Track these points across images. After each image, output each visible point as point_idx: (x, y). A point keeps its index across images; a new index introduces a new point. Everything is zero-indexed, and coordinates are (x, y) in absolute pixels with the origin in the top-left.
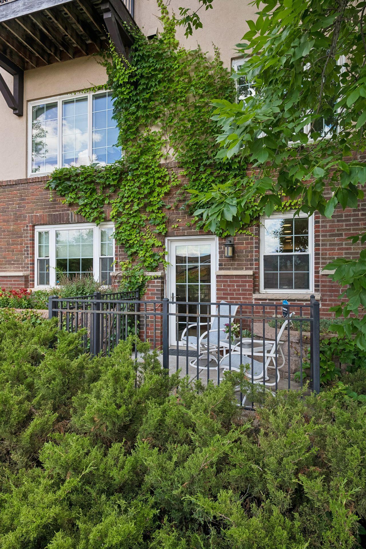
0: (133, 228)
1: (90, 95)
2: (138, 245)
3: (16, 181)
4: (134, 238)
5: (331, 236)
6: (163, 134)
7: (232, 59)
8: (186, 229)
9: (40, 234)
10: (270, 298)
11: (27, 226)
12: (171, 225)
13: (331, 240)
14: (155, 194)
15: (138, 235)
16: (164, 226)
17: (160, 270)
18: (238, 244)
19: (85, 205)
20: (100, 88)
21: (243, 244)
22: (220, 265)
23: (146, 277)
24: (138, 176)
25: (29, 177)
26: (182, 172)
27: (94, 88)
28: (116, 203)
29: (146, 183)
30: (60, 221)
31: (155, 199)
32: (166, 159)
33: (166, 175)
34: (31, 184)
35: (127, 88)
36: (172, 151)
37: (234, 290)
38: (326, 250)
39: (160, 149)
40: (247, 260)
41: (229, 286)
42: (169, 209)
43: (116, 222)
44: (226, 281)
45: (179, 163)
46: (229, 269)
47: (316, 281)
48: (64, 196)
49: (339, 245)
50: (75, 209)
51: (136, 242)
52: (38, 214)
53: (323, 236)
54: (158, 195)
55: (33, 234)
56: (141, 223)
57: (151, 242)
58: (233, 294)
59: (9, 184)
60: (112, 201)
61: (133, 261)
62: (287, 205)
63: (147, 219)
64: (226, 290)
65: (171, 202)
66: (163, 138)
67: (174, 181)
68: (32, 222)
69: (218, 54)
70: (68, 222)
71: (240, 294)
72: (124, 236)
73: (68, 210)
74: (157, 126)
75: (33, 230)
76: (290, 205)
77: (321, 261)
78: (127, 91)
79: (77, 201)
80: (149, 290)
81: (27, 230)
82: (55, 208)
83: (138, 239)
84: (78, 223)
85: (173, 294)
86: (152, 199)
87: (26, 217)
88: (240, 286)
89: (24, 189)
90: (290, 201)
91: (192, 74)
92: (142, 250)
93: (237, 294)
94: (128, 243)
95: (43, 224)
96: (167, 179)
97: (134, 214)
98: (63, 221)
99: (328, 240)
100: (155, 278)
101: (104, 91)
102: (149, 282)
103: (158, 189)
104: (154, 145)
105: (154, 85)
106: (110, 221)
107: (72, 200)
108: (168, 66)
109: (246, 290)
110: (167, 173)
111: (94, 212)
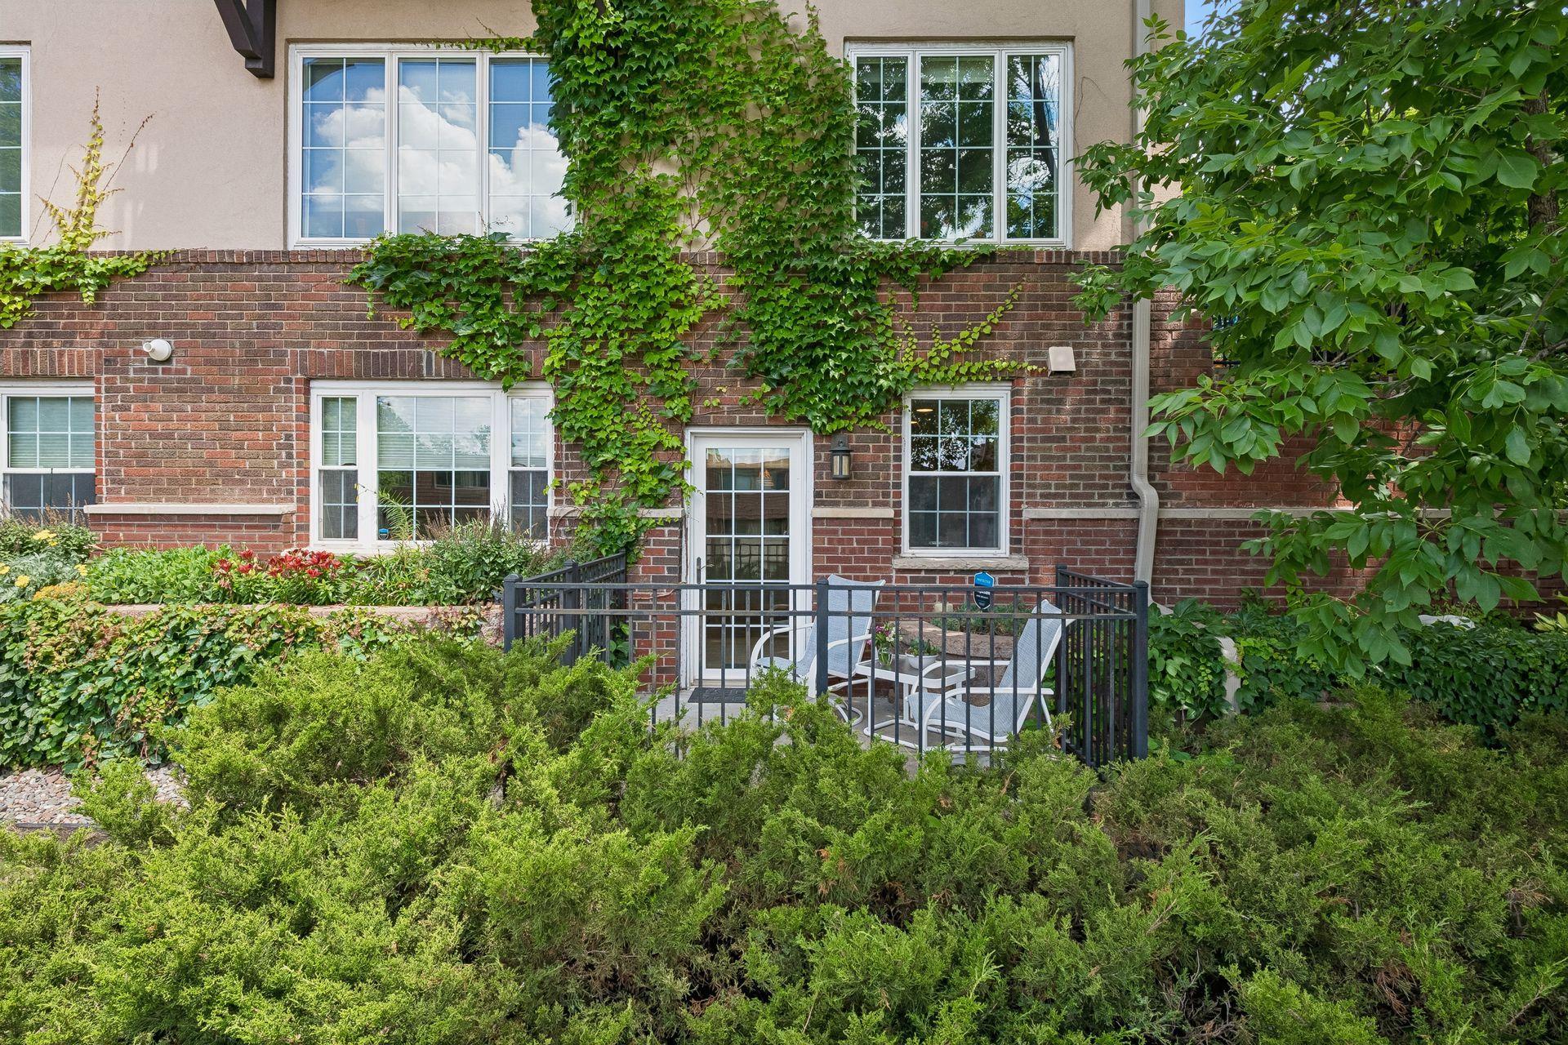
0: (606, 401)
1: (483, 58)
2: (619, 444)
3: (249, 254)
4: (610, 425)
5: (1044, 440)
6: (684, 185)
7: (846, 39)
8: (738, 412)
9: (327, 402)
10: (930, 567)
11: (289, 381)
12: (701, 400)
13: (1044, 449)
14: (666, 324)
15: (617, 420)
16: (685, 400)
17: (673, 503)
18: (857, 449)
19: (472, 338)
20: (511, 45)
21: (867, 449)
22: (817, 495)
23: (644, 521)
24: (623, 278)
25: (290, 248)
26: (731, 278)
27: (495, 41)
28: (559, 337)
29: (642, 296)
30: (393, 372)
31: (665, 335)
32: (690, 244)
33: (691, 282)
34: (299, 268)
35: (598, 59)
36: (705, 227)
37: (853, 551)
38: (1035, 468)
39: (674, 220)
40: (876, 486)
41: (840, 541)
42: (698, 362)
43: (558, 384)
44: (835, 532)
45: (721, 255)
46: (836, 504)
47: (1012, 532)
48: (409, 307)
49: (1059, 458)
50: (439, 344)
51: (614, 436)
52: (325, 351)
53: (1030, 440)
54: (673, 327)
55: (307, 402)
56: (628, 390)
57: (653, 437)
58: (848, 560)
59: (227, 259)
60: (548, 332)
61: (604, 481)
62: (963, 371)
63: (643, 384)
64: (835, 550)
65: (700, 345)
66: (683, 193)
67: (709, 297)
68: (303, 369)
69: (814, 21)
70: (416, 376)
71: (865, 560)
72: (581, 422)
73: (419, 345)
74: (668, 162)
75: (307, 392)
76: (968, 373)
77: (1025, 490)
78: (599, 67)
79: (450, 324)
80: (648, 552)
81: (288, 390)
82: (378, 336)
83: (620, 428)
84: (448, 379)
85: (699, 560)
86: (656, 336)
87: (284, 354)
88: (865, 542)
89: (276, 278)
90: (968, 364)
91: (757, 56)
92: (628, 456)
93: (857, 560)
94: (593, 437)
95: (339, 378)
96: (694, 289)
97: (611, 369)
98: (403, 373)
99: (1040, 449)
100: (666, 524)
101: (523, 54)
102: (650, 532)
103: (672, 313)
104: (660, 207)
105: (665, 64)
106: (542, 379)
107: (434, 322)
108: (701, 26)
109: (878, 551)
110: (692, 277)
111: (497, 356)
